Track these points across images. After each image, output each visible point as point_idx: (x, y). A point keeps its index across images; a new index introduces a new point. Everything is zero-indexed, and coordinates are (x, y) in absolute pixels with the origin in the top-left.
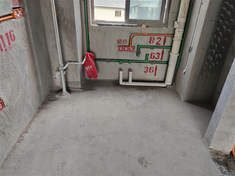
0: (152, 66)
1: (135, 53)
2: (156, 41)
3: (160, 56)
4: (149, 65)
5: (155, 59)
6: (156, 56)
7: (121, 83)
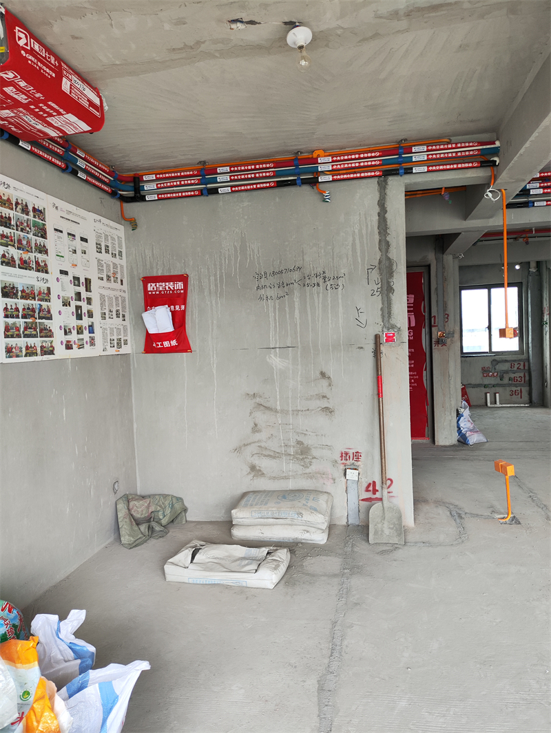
0: (516, 389)
1: (499, 378)
2: (516, 366)
3: (523, 379)
4: (514, 389)
5: (518, 382)
6: (519, 379)
7: (489, 404)
